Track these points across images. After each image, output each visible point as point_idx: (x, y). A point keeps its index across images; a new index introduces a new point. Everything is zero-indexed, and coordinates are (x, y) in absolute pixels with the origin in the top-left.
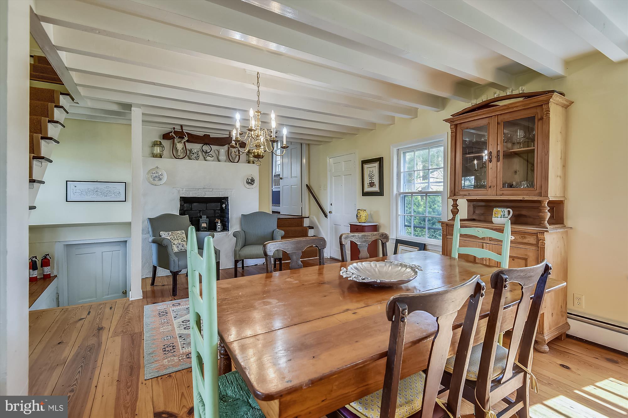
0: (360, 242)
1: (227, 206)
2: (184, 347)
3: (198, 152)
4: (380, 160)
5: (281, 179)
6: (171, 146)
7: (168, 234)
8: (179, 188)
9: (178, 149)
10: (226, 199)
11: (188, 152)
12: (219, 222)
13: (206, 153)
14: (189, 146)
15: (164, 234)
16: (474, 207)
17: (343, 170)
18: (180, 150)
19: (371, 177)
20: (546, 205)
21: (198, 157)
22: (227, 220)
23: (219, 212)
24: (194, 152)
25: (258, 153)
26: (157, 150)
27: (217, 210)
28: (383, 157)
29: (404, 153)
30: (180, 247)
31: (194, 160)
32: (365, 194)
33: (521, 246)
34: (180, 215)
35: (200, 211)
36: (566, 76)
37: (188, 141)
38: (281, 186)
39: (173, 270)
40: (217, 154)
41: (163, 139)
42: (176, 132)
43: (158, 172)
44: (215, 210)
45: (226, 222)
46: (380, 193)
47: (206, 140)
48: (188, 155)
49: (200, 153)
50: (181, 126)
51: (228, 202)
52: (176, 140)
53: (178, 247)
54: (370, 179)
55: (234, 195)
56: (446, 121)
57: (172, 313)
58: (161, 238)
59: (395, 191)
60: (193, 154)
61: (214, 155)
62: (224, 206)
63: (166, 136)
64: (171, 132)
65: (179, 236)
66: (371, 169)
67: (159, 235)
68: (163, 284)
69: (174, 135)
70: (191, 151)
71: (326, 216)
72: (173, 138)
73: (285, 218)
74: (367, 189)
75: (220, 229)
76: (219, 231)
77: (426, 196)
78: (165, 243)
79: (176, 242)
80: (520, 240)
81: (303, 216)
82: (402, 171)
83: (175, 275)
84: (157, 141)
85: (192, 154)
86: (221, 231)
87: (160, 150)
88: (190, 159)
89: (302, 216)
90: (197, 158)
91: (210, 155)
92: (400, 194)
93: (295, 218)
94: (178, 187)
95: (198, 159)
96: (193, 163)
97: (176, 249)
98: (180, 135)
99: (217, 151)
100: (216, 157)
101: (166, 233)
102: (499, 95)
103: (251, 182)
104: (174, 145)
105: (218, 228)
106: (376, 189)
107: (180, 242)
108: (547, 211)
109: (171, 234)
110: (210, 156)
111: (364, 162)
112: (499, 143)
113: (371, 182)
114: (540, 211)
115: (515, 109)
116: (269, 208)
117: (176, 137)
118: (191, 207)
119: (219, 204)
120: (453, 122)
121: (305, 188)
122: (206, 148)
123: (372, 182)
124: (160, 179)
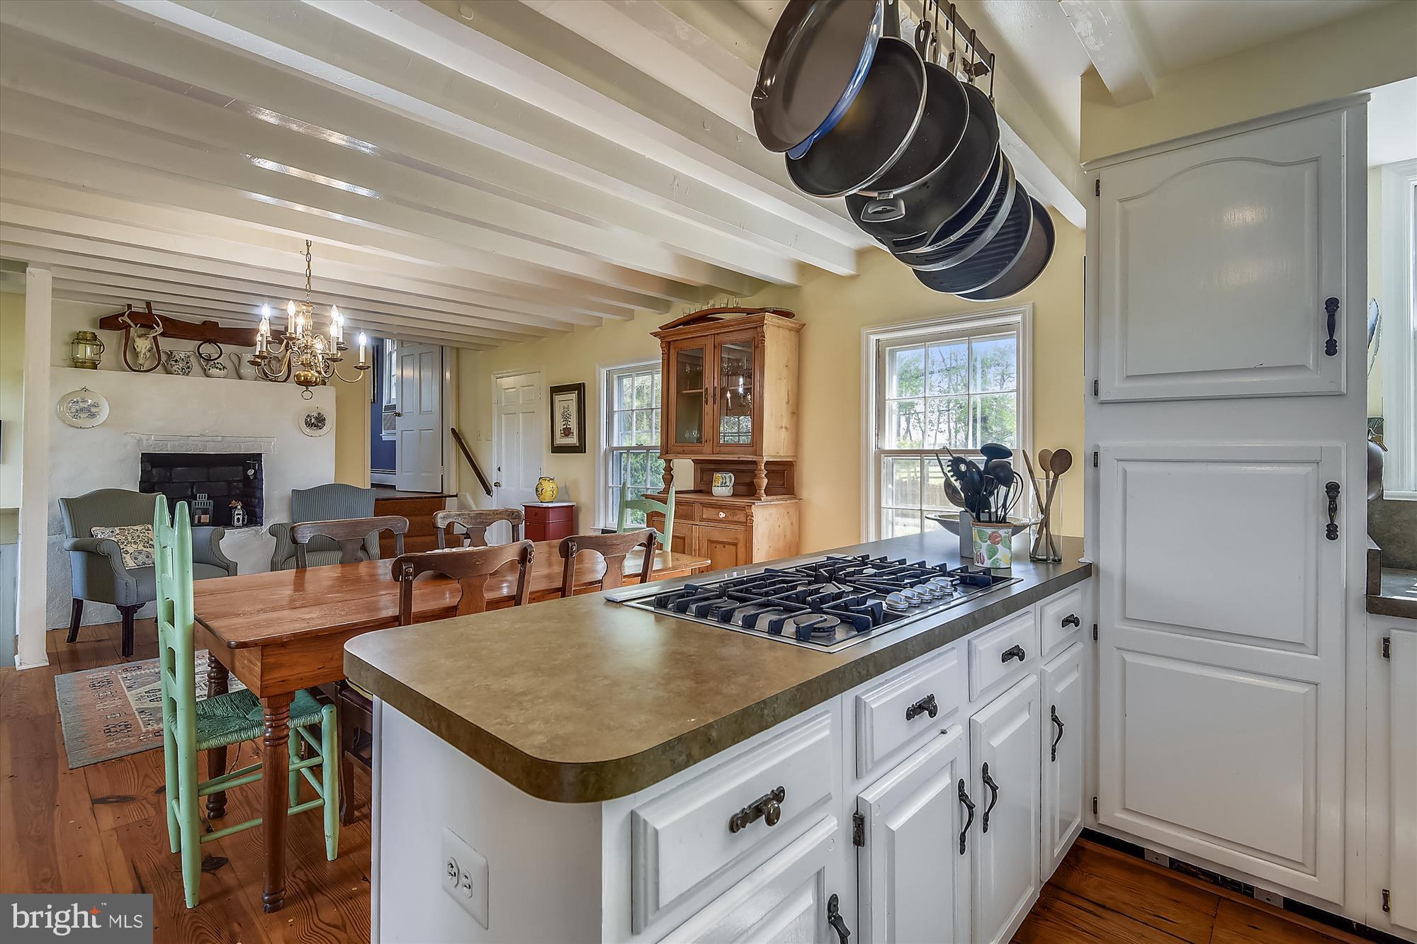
0: (472, 524)
1: (259, 472)
2: (149, 724)
3: (189, 357)
4: (579, 389)
5: (399, 415)
6: (120, 343)
7: (112, 532)
8: (140, 435)
9: (138, 350)
10: (258, 457)
11: (164, 358)
12: (239, 507)
13: (208, 360)
14: (166, 344)
15: (100, 532)
16: (702, 471)
17: (521, 403)
18: (143, 352)
19: (566, 418)
20: (763, 468)
21: (189, 368)
22: (259, 502)
23: (241, 485)
24: (177, 357)
25: (305, 377)
26: (86, 351)
27: (236, 481)
28: (584, 384)
29: (620, 378)
30: (141, 558)
31: (179, 374)
32: (557, 449)
33: (732, 526)
34: (140, 491)
35: (192, 484)
36: (800, 285)
37: (162, 334)
38: (398, 430)
39: (123, 602)
40: (237, 363)
41: (100, 328)
42: (133, 315)
43: (86, 399)
44: (229, 483)
45: (255, 507)
46: (580, 449)
47: (208, 332)
48: (164, 363)
49: (193, 359)
50: (148, 304)
51: (260, 465)
52: (133, 332)
53: (136, 558)
54: (564, 423)
55: (276, 449)
56: (655, 334)
57: (122, 682)
58: (94, 541)
59: (604, 446)
60: (176, 361)
61: (228, 364)
62: (250, 472)
63: (108, 323)
64: (123, 315)
65: (139, 536)
66: (565, 404)
67: (88, 534)
68: (98, 639)
69: (129, 321)
70: (170, 355)
71: (489, 492)
72: (126, 328)
73: (402, 499)
74: (560, 441)
75: (241, 522)
76: (237, 526)
77: (628, 453)
78: (104, 548)
79: (130, 549)
80: (730, 518)
81: (445, 492)
82: (616, 409)
83: (128, 612)
84: (86, 332)
85: (173, 363)
86: (244, 526)
87: (91, 351)
88: (168, 372)
89: (442, 493)
90: (186, 371)
91: (219, 366)
92: (613, 449)
93: (425, 498)
94: (136, 433)
95: (189, 372)
96: (176, 383)
97: (131, 563)
98: (145, 320)
99: (236, 357)
100: (234, 371)
101: (108, 530)
102: (714, 305)
103: (317, 422)
104: (128, 343)
105: (236, 520)
106: (573, 440)
107: (141, 547)
108: (764, 476)
109: (118, 532)
110: (217, 368)
111: (556, 390)
112: (716, 377)
113: (565, 427)
114: (755, 476)
115: (731, 329)
116: (361, 476)
117: (133, 325)
118: (171, 475)
119: (241, 468)
120: (664, 337)
121: (449, 437)
122: (207, 349)
123: (567, 428)
124: (93, 415)
